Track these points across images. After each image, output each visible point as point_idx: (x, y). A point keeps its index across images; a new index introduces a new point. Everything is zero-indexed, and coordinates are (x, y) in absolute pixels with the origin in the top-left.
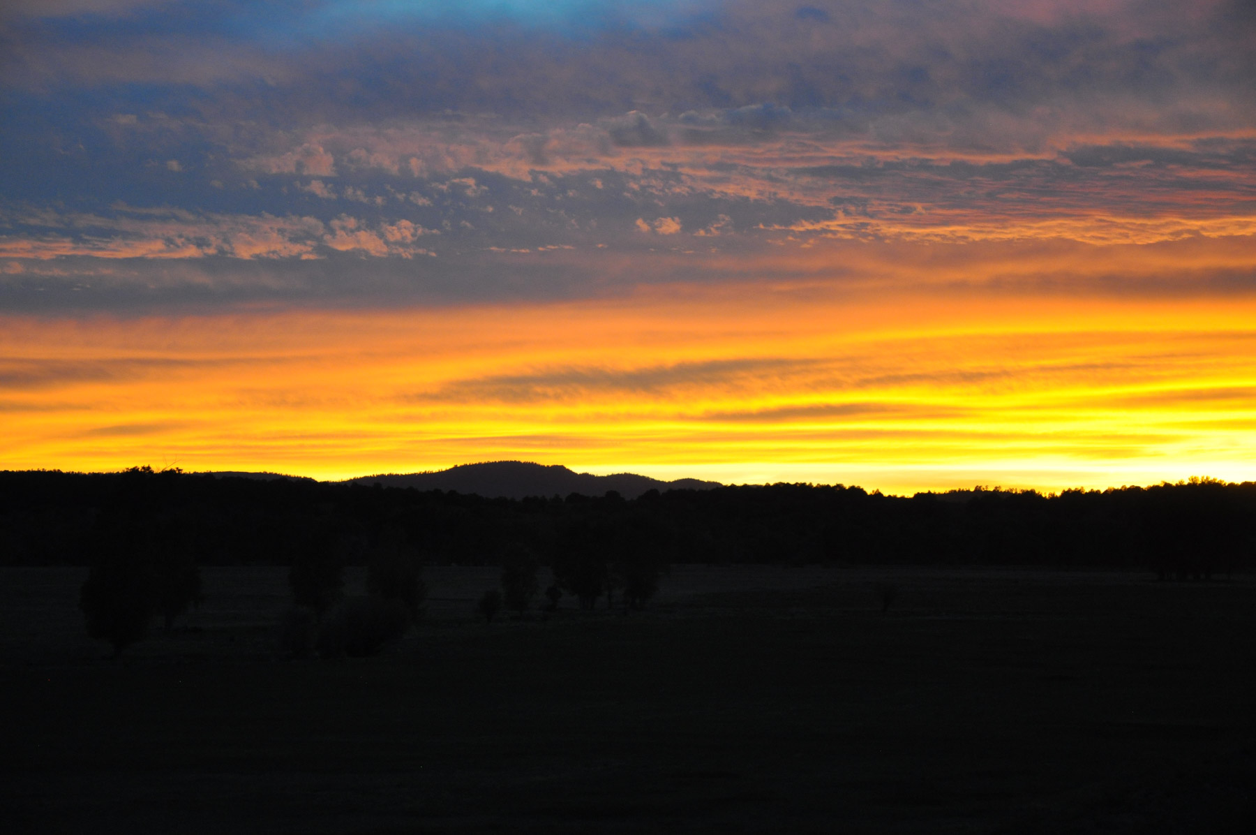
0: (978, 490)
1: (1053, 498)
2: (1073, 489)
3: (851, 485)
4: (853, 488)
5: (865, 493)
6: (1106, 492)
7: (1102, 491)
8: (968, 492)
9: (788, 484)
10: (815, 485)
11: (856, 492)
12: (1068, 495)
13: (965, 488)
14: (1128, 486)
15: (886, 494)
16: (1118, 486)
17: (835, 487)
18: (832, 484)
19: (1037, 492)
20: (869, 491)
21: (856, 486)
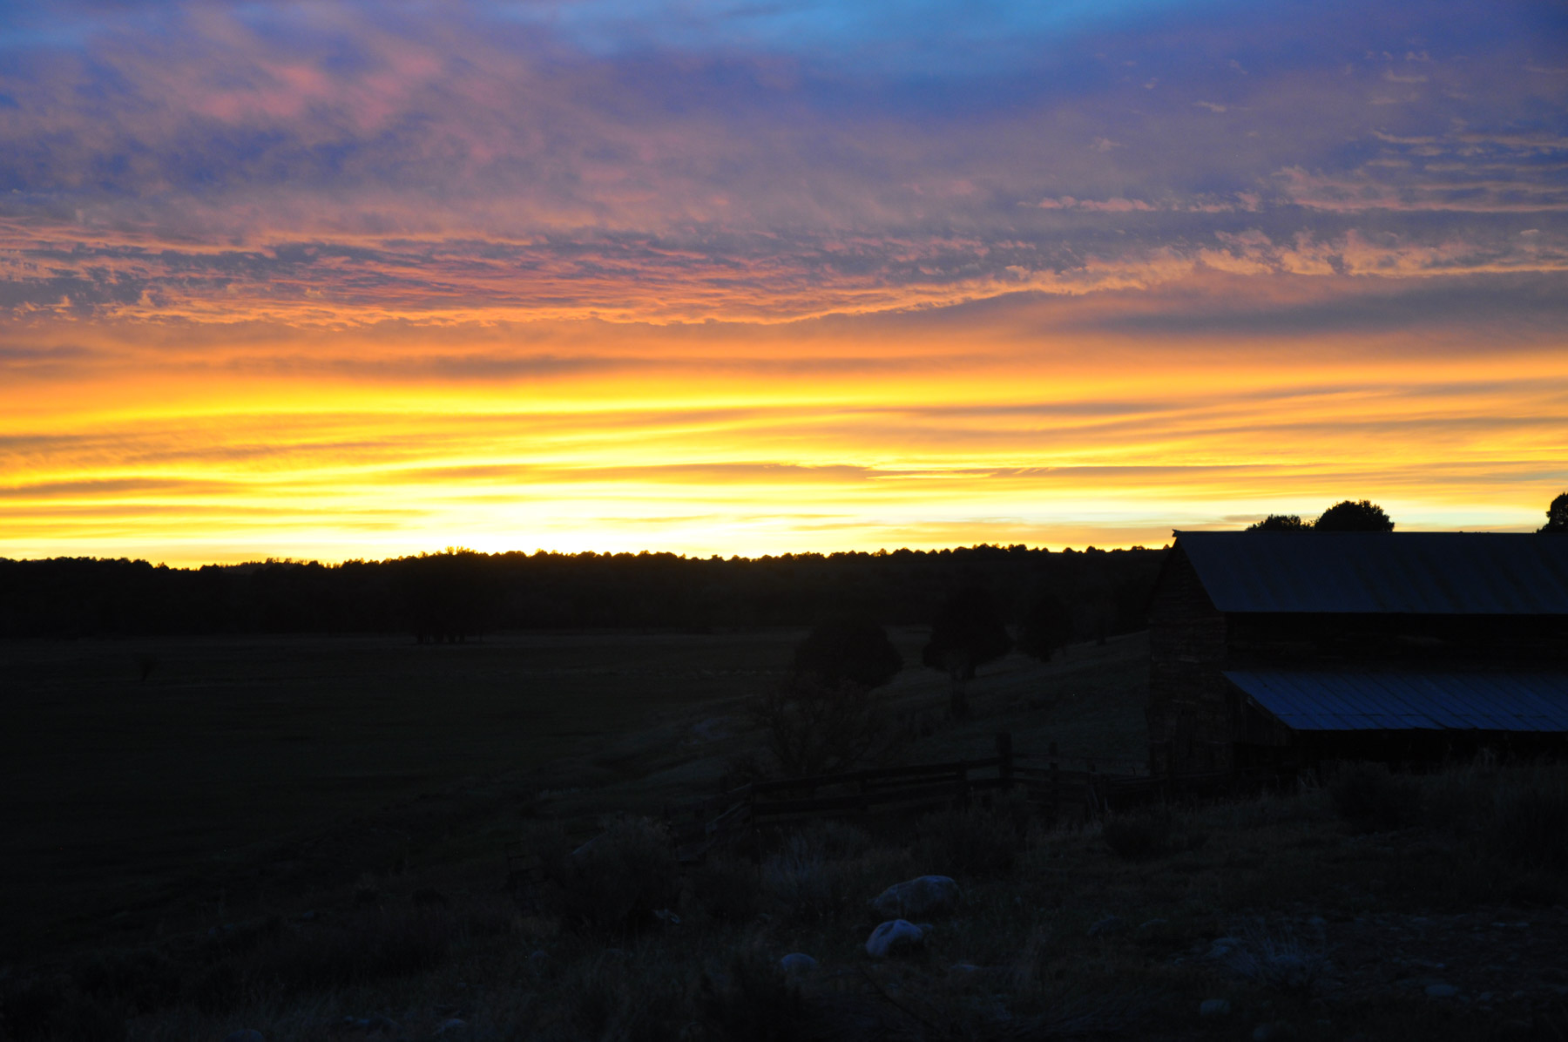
0: (269, 562)
1: (336, 569)
2: (353, 560)
3: (136, 559)
4: (138, 562)
5: (150, 566)
6: (384, 562)
7: (381, 562)
8: (260, 564)
9: (70, 558)
10: (98, 559)
11: (142, 565)
12: (348, 565)
13: (256, 560)
14: (405, 557)
15: (171, 567)
16: (395, 557)
17: (119, 561)
18: (117, 558)
19: (319, 563)
20: (155, 564)
21: (141, 559)
